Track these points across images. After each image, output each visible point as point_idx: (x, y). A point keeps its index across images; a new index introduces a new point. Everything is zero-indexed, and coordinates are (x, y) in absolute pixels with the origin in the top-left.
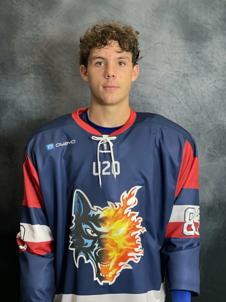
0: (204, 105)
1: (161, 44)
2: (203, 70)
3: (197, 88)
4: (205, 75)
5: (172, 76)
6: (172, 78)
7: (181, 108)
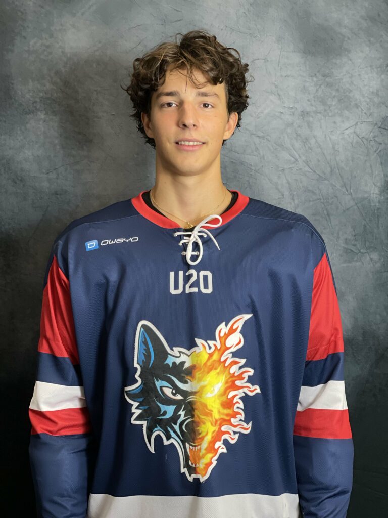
0: (337, 164)
1: (263, 61)
2: (335, 105)
3: (326, 137)
4: (338, 113)
5: (283, 115)
6: (281, 119)
7: (297, 170)
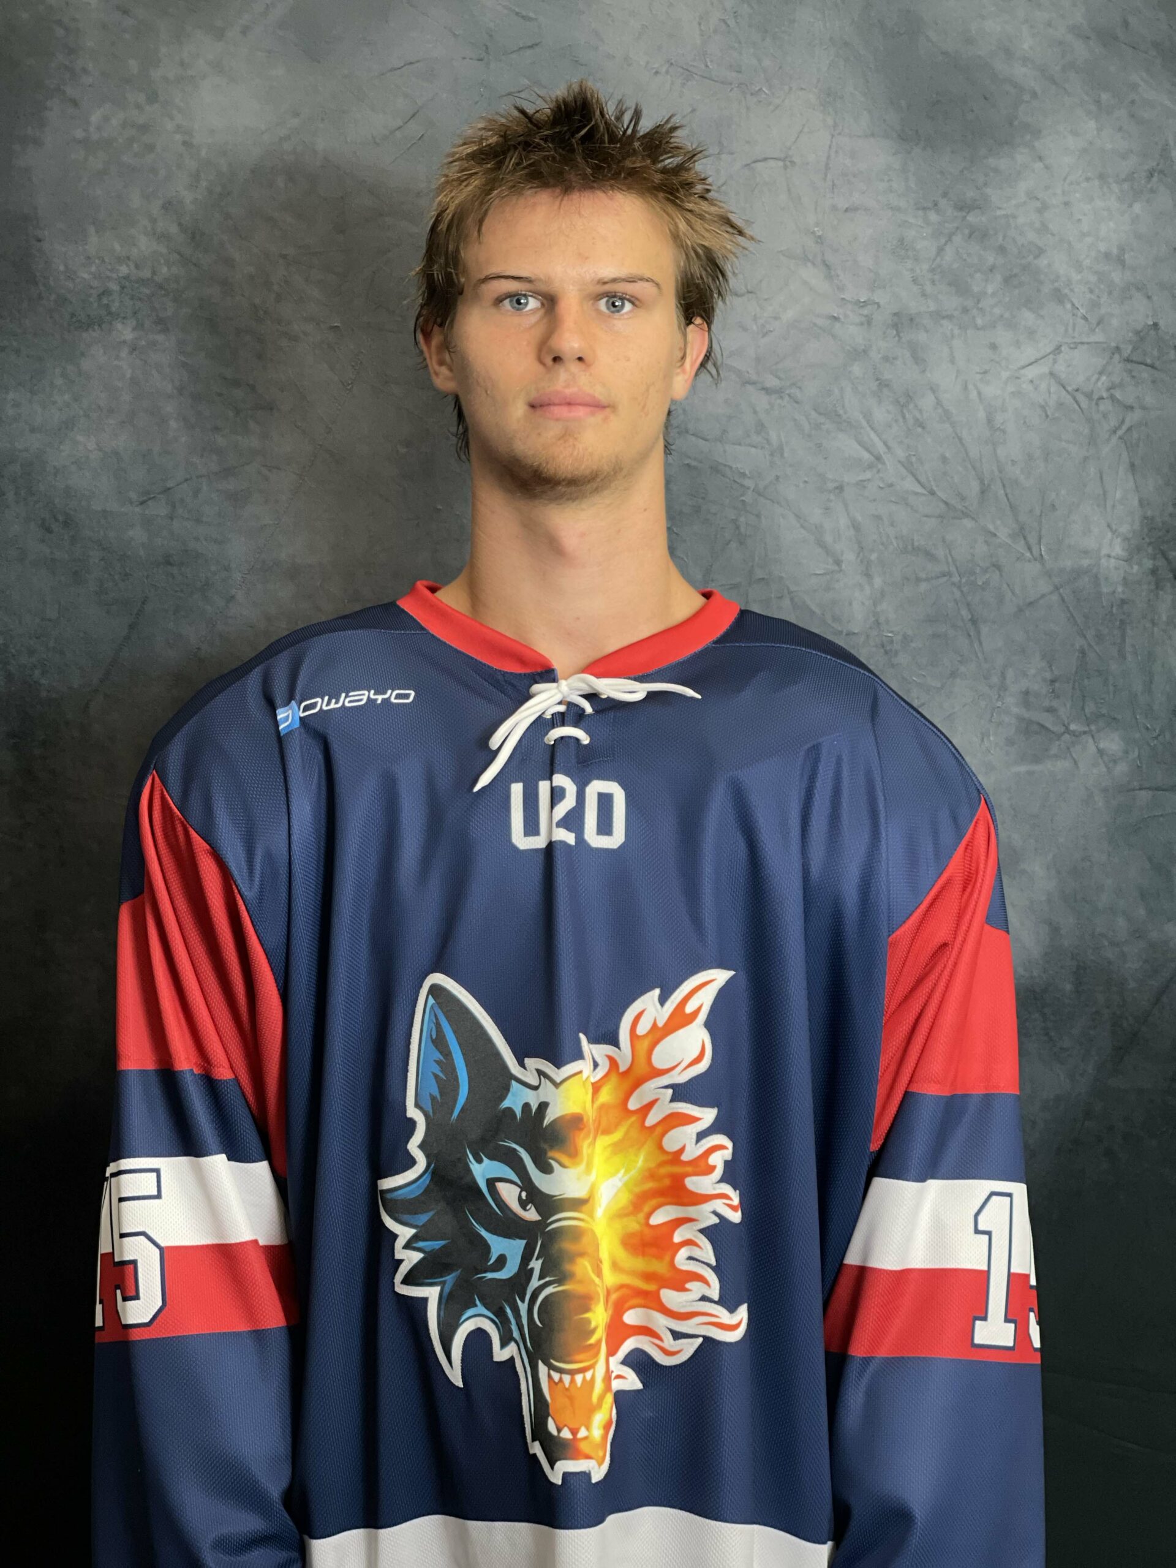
0: (1000, 472)
1: (781, 164)
2: (994, 294)
3: (966, 388)
4: (1002, 317)
5: (837, 325)
6: (834, 336)
7: (881, 488)
